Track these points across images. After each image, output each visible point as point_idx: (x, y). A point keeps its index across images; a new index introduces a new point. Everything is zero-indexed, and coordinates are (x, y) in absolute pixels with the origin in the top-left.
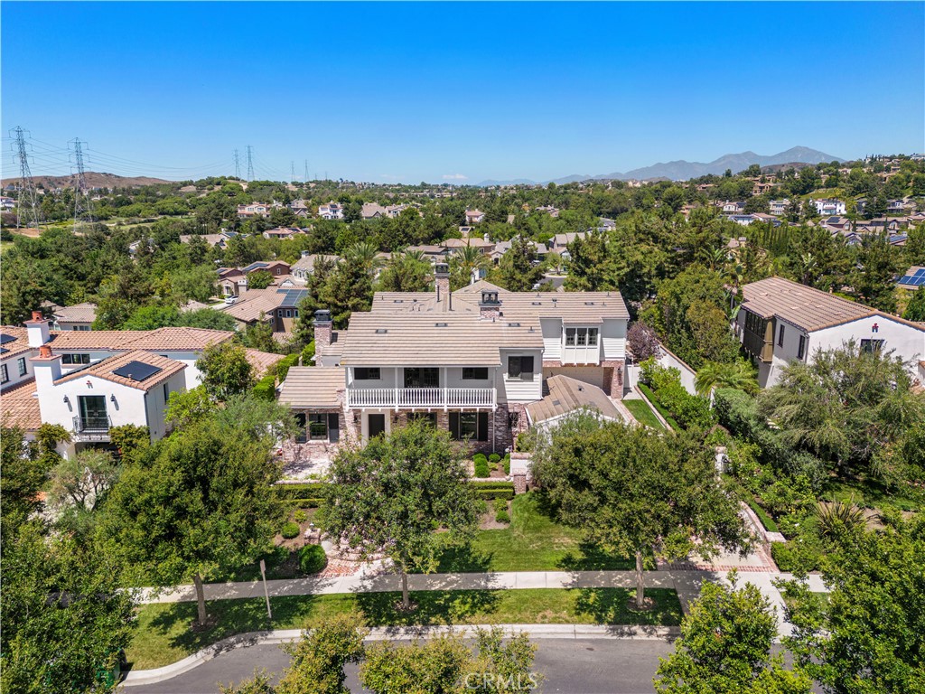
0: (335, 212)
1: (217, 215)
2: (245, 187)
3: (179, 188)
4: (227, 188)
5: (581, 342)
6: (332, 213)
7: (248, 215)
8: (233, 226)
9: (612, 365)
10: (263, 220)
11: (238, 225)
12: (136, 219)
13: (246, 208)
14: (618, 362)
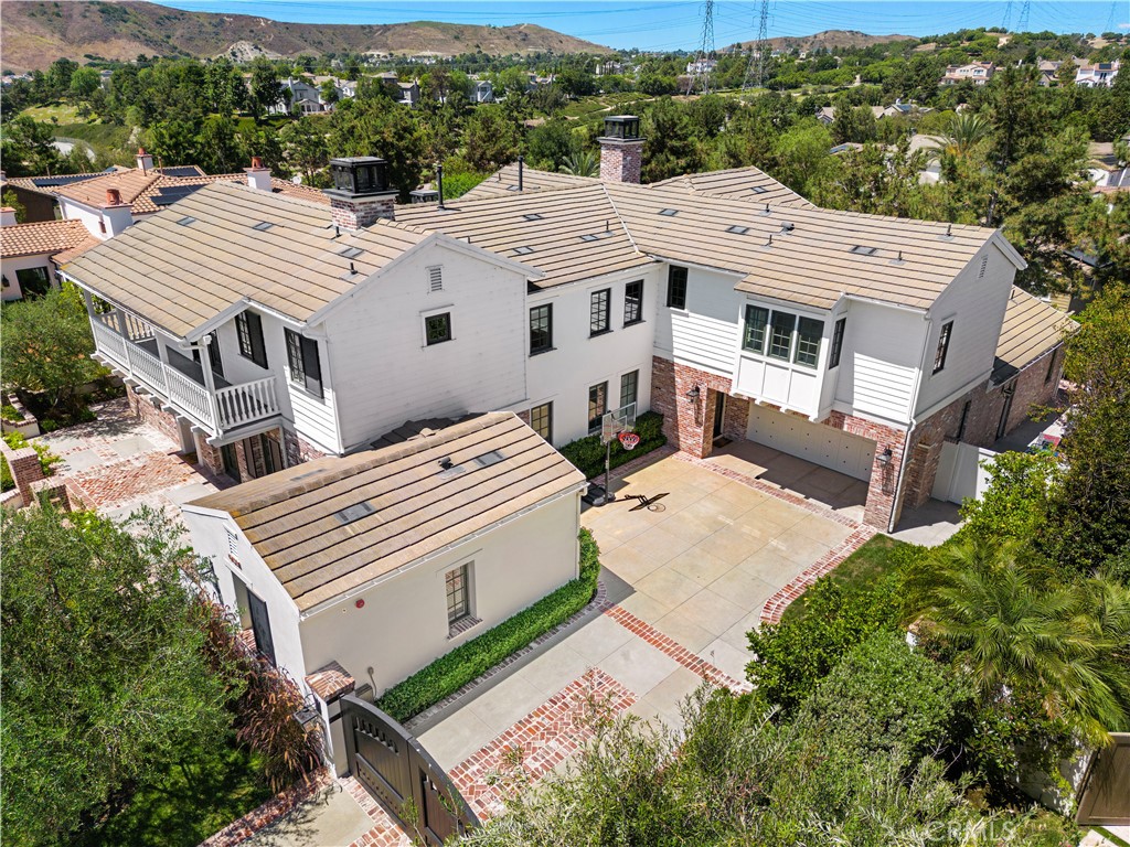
0: (1103, 75)
1: (910, 79)
2: (1003, 41)
3: (914, 47)
4: (973, 44)
5: (779, 349)
6: (1097, 79)
7: (957, 81)
8: (924, 96)
9: (872, 435)
10: (971, 89)
11: (933, 93)
12: (827, 87)
13: (958, 70)
14: (889, 431)
